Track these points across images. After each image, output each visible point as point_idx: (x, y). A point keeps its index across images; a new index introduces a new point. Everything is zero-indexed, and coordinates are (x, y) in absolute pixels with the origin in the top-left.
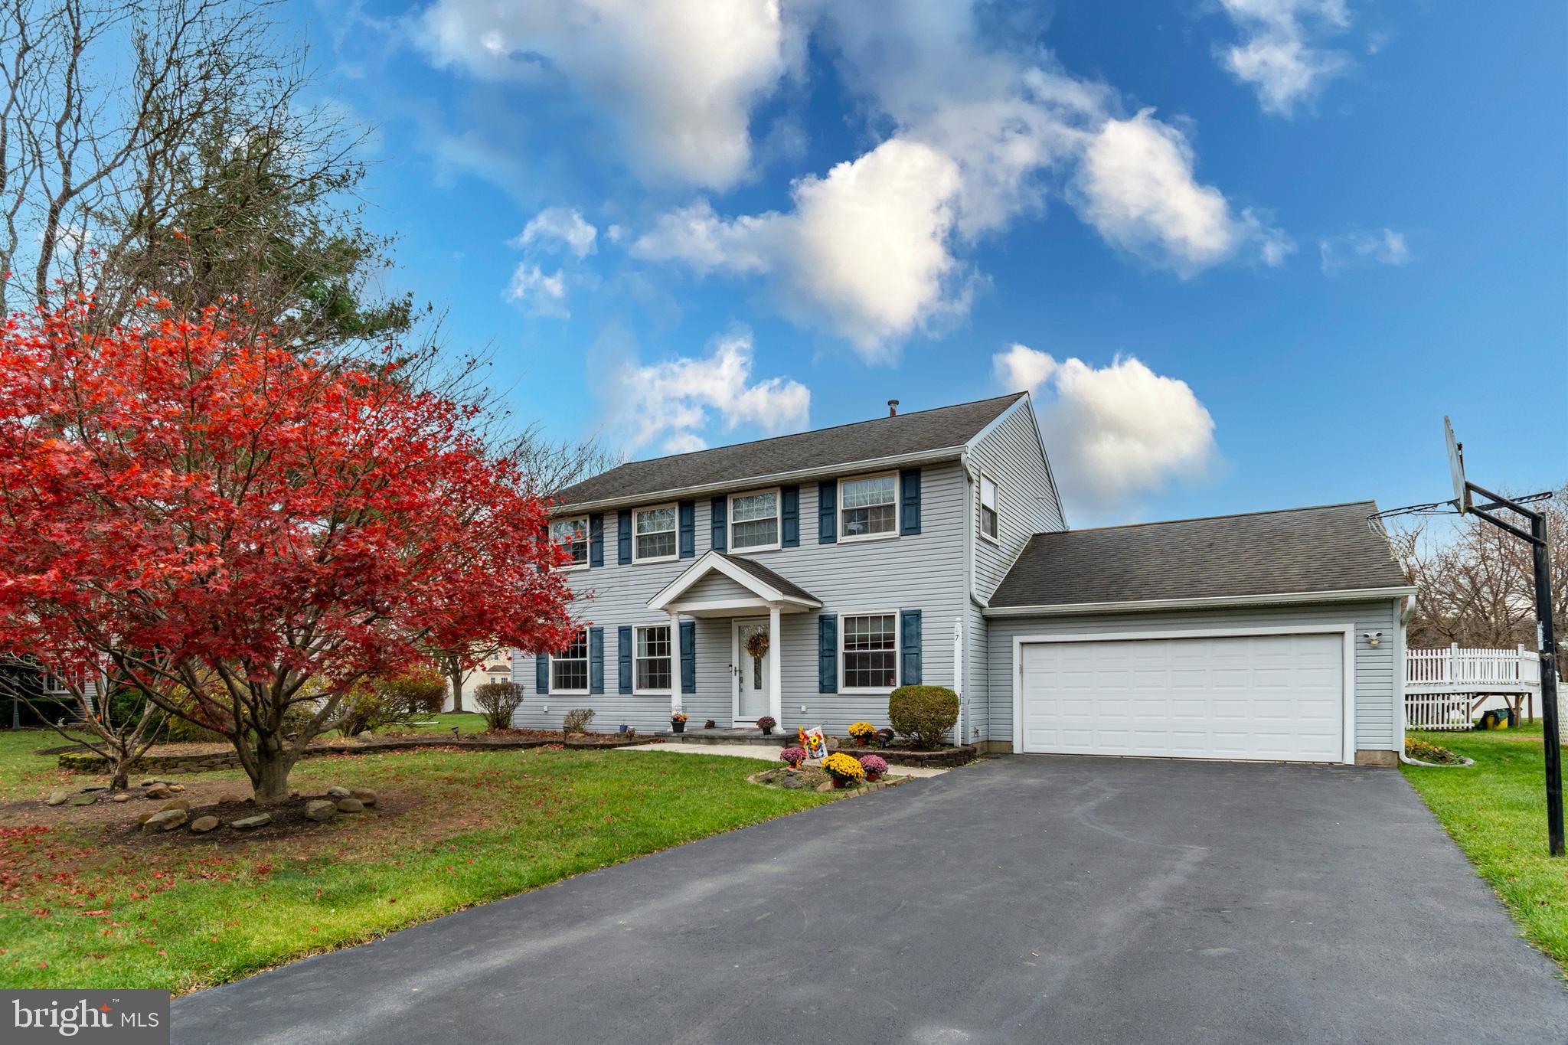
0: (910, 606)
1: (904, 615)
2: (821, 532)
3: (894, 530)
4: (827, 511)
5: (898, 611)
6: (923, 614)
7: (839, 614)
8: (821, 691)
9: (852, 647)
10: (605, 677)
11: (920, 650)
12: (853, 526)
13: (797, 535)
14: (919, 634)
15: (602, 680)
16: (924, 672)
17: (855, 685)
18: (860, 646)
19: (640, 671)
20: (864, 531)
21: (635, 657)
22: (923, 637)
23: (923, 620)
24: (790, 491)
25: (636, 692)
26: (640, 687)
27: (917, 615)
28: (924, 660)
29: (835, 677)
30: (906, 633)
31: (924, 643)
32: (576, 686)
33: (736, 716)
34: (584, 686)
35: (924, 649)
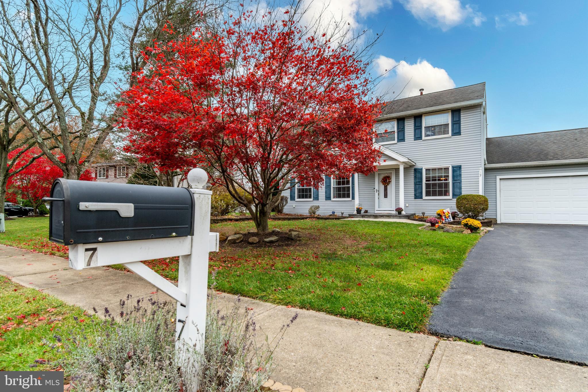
0: (456, 164)
1: (453, 167)
2: (415, 136)
3: (448, 134)
4: (418, 127)
5: (451, 166)
6: (462, 167)
7: (424, 168)
8: (415, 198)
9: (429, 181)
10: (319, 194)
11: (461, 181)
12: (428, 133)
13: (404, 137)
14: (460, 175)
15: (318, 195)
16: (462, 190)
17: (430, 196)
18: (433, 180)
19: (334, 191)
20: (434, 135)
21: (332, 186)
22: (462, 176)
23: (462, 169)
24: (401, 120)
25: (332, 199)
26: (334, 197)
27: (460, 167)
28: (462, 185)
29: (421, 193)
30: (455, 174)
31: (462, 178)
32: (306, 197)
33: (377, 208)
34: (310, 197)
35: (462, 181)
